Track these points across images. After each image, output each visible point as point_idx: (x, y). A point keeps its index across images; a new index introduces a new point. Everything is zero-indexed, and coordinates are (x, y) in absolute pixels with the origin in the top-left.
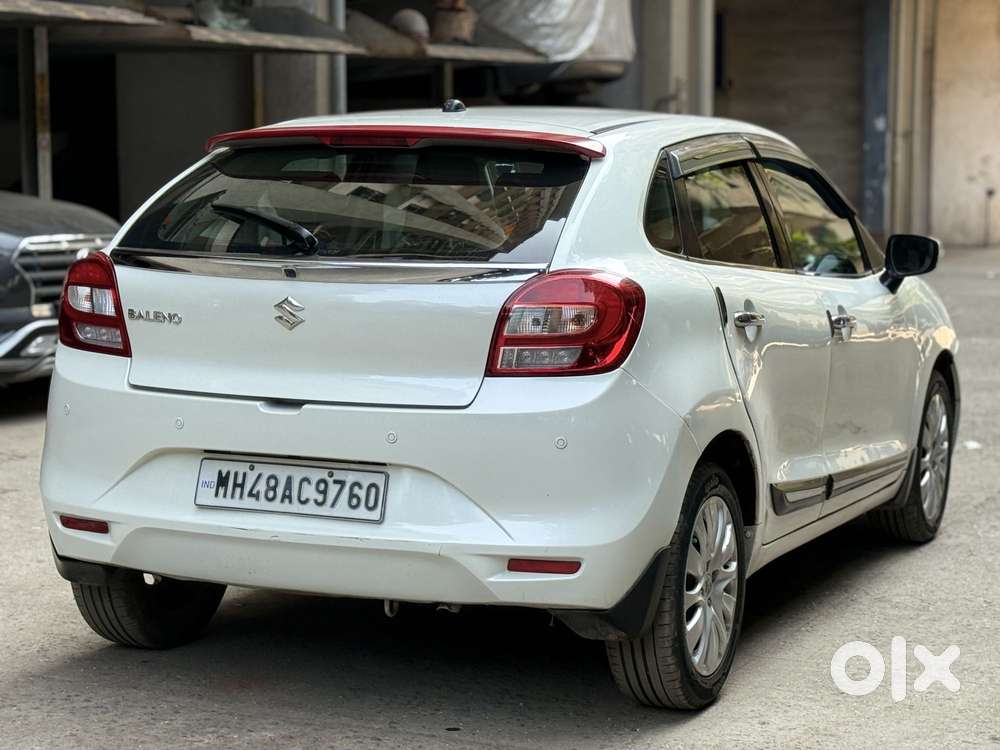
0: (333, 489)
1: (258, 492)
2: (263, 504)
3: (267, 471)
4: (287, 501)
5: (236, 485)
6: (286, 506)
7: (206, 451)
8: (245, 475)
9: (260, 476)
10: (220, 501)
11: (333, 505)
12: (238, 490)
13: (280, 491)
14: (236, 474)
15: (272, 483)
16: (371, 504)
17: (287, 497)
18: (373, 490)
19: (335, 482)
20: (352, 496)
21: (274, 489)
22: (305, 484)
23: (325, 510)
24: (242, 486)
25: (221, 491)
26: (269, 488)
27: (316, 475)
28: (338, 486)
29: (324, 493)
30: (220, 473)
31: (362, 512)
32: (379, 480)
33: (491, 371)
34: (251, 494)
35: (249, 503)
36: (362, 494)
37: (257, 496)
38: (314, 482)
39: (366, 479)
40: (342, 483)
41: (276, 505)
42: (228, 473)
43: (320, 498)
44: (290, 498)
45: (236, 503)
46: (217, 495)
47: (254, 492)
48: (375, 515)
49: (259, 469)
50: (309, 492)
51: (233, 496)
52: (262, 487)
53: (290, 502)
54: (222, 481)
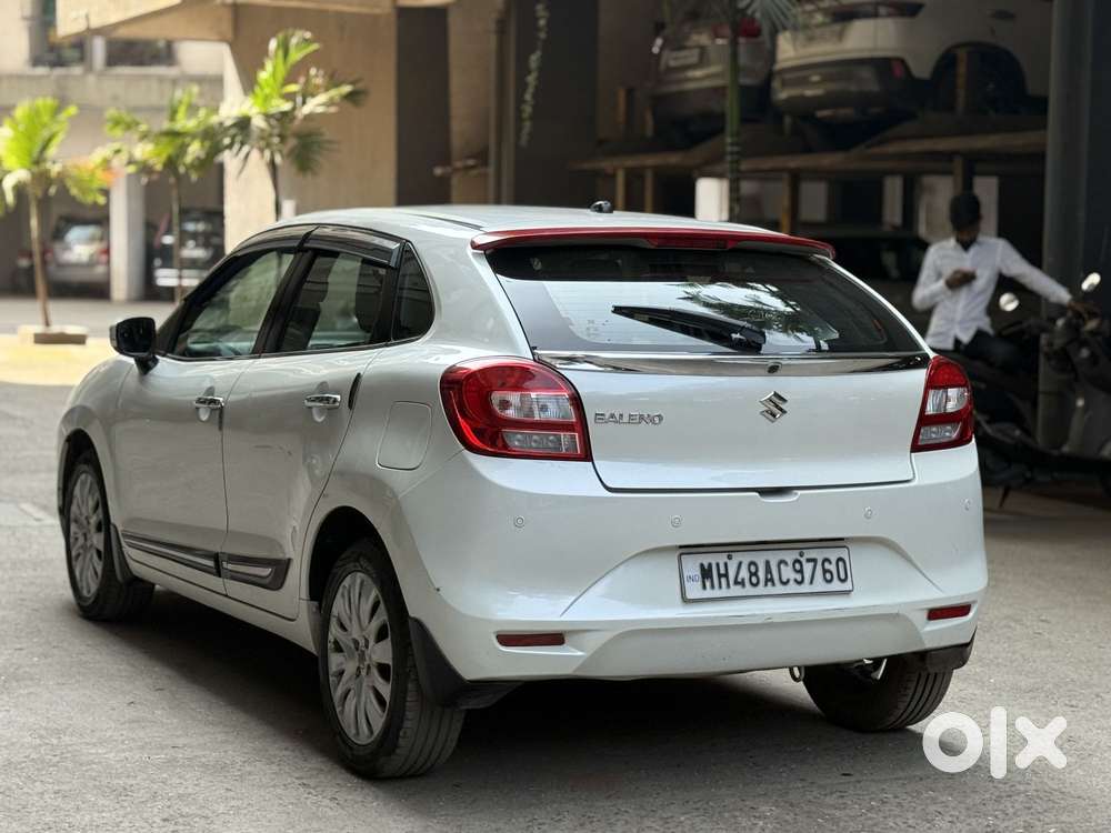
0: (808, 568)
1: (743, 580)
2: (749, 590)
3: (746, 558)
4: (769, 584)
5: (720, 576)
6: (770, 590)
7: (681, 547)
8: (726, 564)
9: (740, 564)
10: (709, 593)
11: (811, 582)
12: (723, 580)
13: (761, 574)
14: (718, 565)
15: (753, 569)
16: (843, 576)
17: (769, 580)
18: (841, 564)
19: (808, 560)
20: (825, 571)
21: (756, 574)
22: (782, 566)
23: (805, 588)
24: (726, 575)
25: (708, 584)
26: (752, 574)
27: (790, 556)
28: (811, 564)
29: (801, 571)
30: (702, 565)
31: (836, 586)
32: (843, 553)
33: (917, 447)
34: (736, 583)
35: (736, 591)
36: (832, 568)
37: (742, 583)
38: (790, 562)
39: (833, 555)
40: (814, 561)
41: (760, 590)
42: (710, 565)
43: (799, 577)
44: (772, 580)
45: (724, 592)
46: (704, 587)
47: (739, 580)
48: (847, 586)
49: (737, 558)
50: (788, 573)
51: (720, 587)
52: (744, 574)
53: (774, 584)
54: (706, 573)
